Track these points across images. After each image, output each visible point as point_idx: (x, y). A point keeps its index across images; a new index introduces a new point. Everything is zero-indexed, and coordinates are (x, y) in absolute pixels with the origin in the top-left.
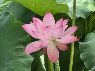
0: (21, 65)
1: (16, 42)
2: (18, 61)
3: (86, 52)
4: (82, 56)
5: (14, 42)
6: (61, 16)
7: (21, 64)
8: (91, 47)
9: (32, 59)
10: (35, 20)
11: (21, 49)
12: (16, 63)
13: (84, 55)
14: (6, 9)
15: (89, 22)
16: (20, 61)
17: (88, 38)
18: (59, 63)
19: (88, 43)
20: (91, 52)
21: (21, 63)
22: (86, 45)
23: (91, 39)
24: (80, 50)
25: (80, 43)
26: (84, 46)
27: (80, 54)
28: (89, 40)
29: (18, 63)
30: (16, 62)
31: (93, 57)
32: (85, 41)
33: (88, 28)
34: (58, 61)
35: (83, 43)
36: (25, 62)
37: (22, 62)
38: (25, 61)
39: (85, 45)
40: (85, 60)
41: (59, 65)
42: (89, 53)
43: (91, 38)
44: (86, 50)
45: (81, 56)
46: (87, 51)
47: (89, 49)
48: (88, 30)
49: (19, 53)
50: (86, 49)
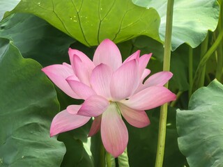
0: (35, 163)
1: (24, 109)
2: (28, 154)
3: (193, 134)
4: (181, 143)
5: (20, 110)
6: (133, 46)
7: (38, 162)
8: (204, 120)
9: (61, 150)
10: (75, 55)
11: (36, 127)
12: (25, 160)
13: (186, 140)
14: (3, 30)
15: (199, 62)
16: (34, 155)
17: (196, 100)
18: (127, 159)
19: (197, 111)
20: (204, 133)
21: (36, 160)
22: (191, 118)
23: (203, 102)
24: (178, 128)
25: (178, 111)
26: (188, 119)
27: (178, 139)
28: (199, 105)
29: (29, 160)
30: (25, 158)
31: (208, 146)
32: (189, 105)
33: (197, 78)
34: (125, 155)
35: (185, 112)
36: (47, 157)
37: (38, 157)
38: (47, 154)
39: (189, 116)
40: (190, 152)
41: (127, 163)
42: (200, 135)
43: (204, 99)
44: (192, 128)
45: (179, 143)
46: (193, 130)
47: (198, 127)
48: (195, 80)
49: (31, 137)
50: (192, 126)
